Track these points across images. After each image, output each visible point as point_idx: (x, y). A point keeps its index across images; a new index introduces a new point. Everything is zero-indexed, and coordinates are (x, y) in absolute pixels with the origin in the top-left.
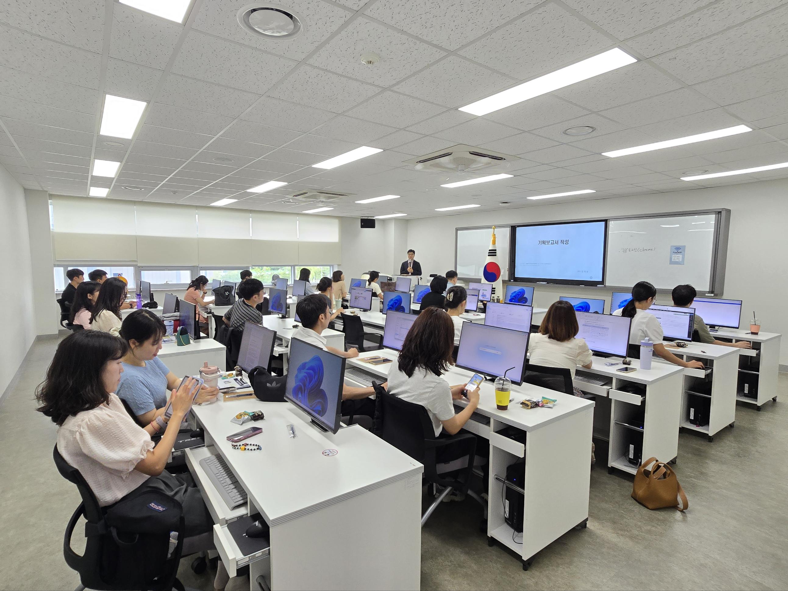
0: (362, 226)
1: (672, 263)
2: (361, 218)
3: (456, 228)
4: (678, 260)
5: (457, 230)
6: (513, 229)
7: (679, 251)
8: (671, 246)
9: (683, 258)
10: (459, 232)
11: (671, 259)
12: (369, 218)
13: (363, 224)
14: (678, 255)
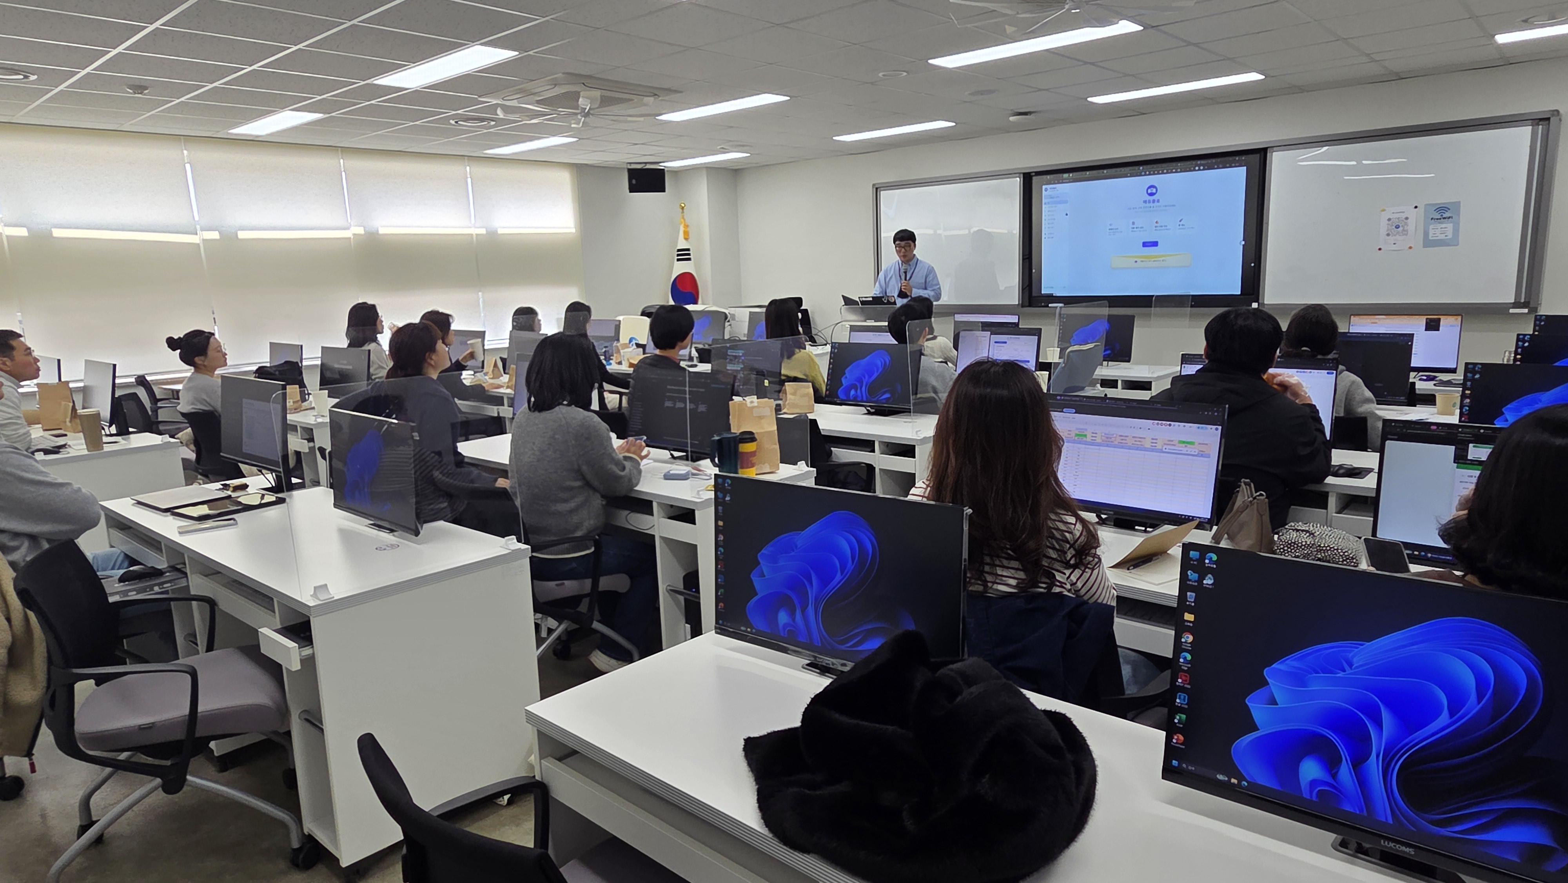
0: (632, 190)
1: (1428, 243)
2: (630, 167)
3: (874, 185)
4: (1442, 237)
5: (877, 190)
6: (1028, 179)
7: (1445, 216)
8: (1426, 205)
9: (1456, 231)
10: (883, 194)
11: (1426, 234)
12: (648, 166)
13: (634, 182)
14: (1443, 226)
